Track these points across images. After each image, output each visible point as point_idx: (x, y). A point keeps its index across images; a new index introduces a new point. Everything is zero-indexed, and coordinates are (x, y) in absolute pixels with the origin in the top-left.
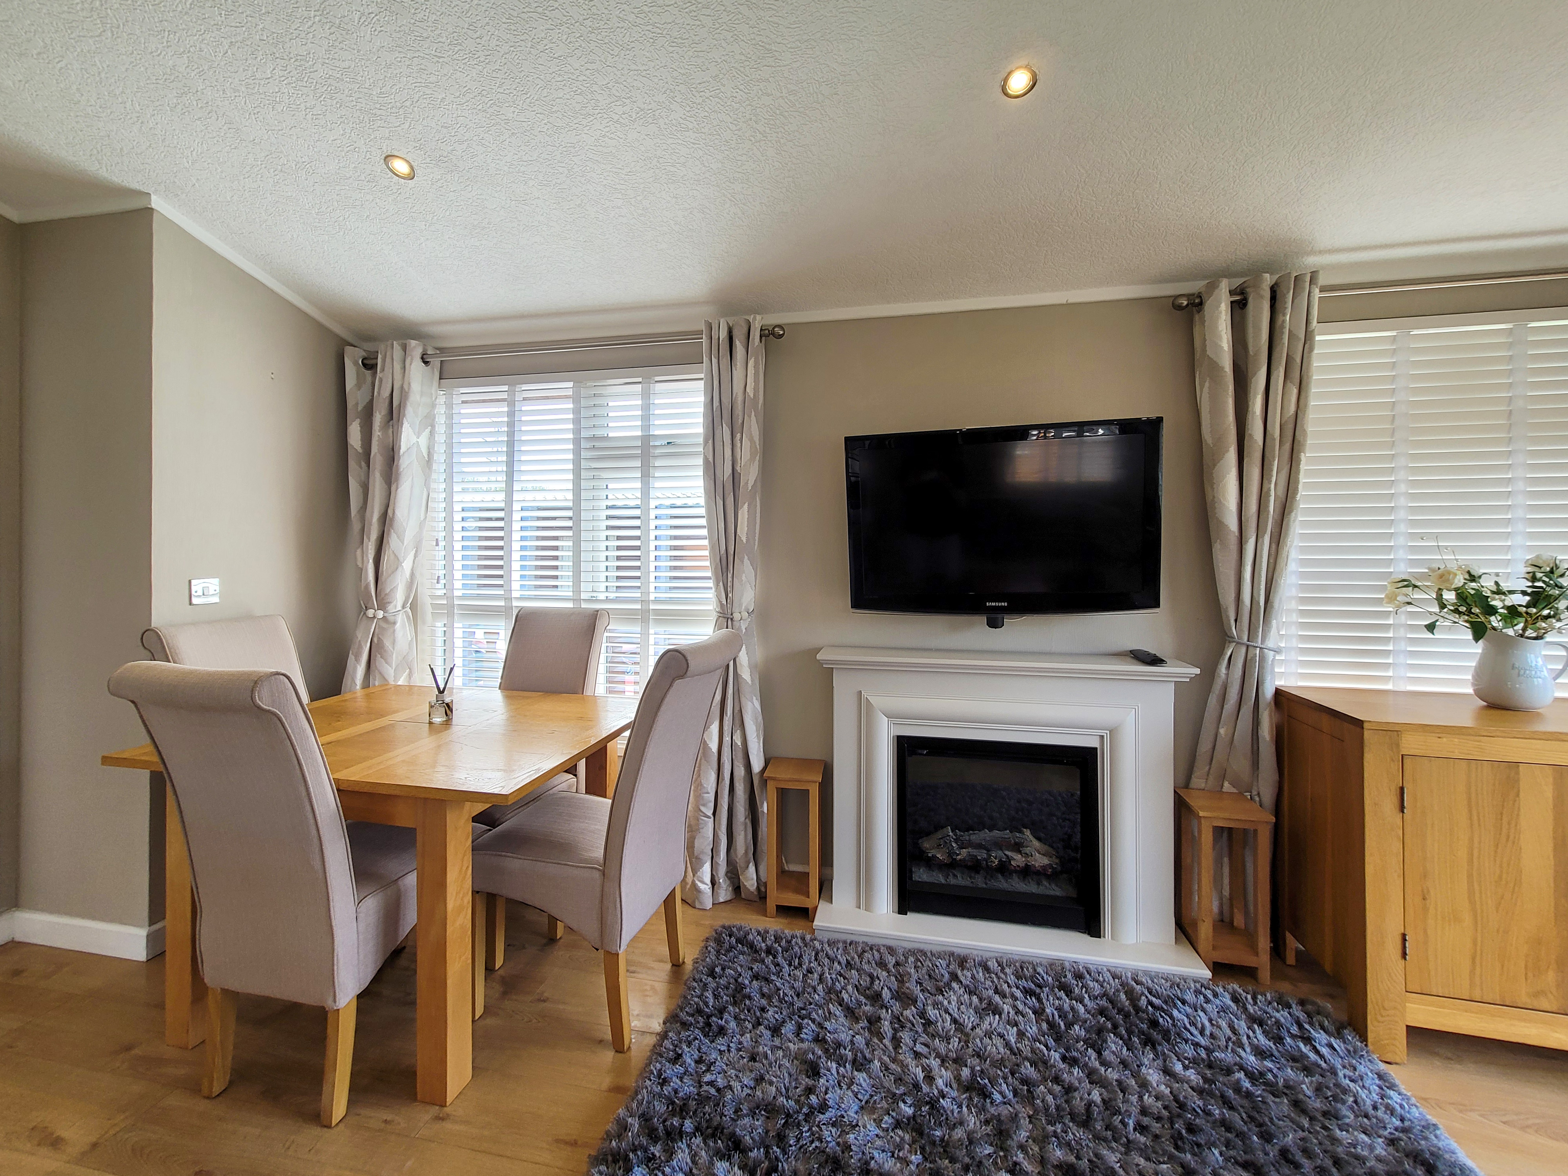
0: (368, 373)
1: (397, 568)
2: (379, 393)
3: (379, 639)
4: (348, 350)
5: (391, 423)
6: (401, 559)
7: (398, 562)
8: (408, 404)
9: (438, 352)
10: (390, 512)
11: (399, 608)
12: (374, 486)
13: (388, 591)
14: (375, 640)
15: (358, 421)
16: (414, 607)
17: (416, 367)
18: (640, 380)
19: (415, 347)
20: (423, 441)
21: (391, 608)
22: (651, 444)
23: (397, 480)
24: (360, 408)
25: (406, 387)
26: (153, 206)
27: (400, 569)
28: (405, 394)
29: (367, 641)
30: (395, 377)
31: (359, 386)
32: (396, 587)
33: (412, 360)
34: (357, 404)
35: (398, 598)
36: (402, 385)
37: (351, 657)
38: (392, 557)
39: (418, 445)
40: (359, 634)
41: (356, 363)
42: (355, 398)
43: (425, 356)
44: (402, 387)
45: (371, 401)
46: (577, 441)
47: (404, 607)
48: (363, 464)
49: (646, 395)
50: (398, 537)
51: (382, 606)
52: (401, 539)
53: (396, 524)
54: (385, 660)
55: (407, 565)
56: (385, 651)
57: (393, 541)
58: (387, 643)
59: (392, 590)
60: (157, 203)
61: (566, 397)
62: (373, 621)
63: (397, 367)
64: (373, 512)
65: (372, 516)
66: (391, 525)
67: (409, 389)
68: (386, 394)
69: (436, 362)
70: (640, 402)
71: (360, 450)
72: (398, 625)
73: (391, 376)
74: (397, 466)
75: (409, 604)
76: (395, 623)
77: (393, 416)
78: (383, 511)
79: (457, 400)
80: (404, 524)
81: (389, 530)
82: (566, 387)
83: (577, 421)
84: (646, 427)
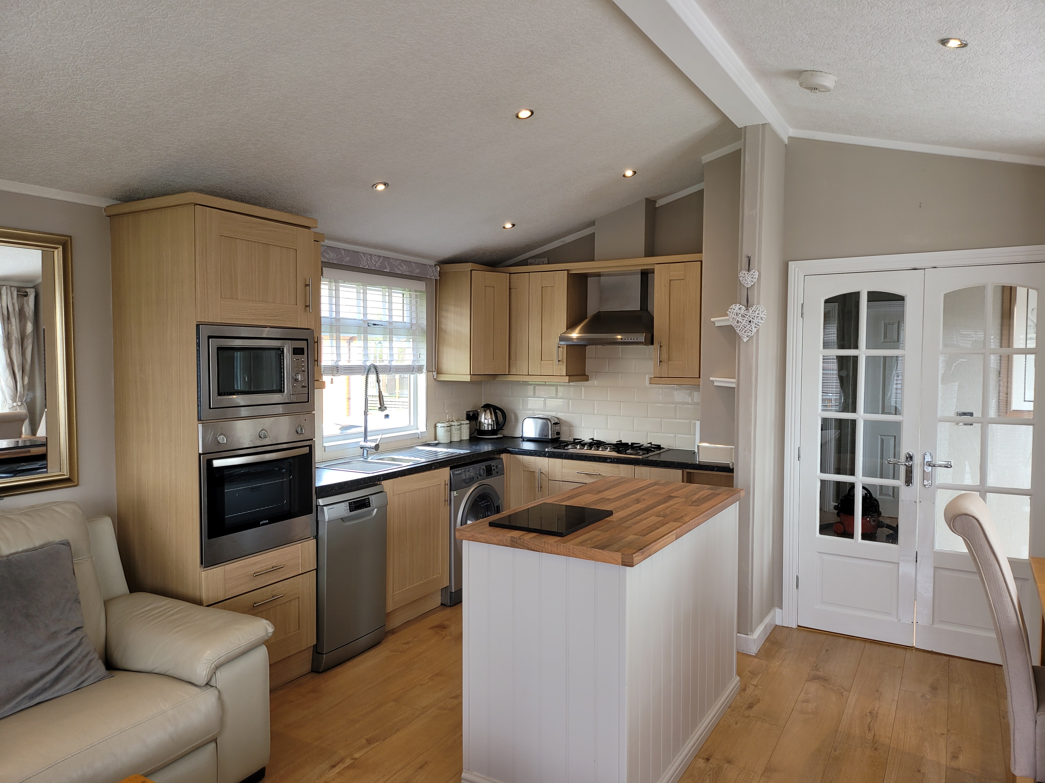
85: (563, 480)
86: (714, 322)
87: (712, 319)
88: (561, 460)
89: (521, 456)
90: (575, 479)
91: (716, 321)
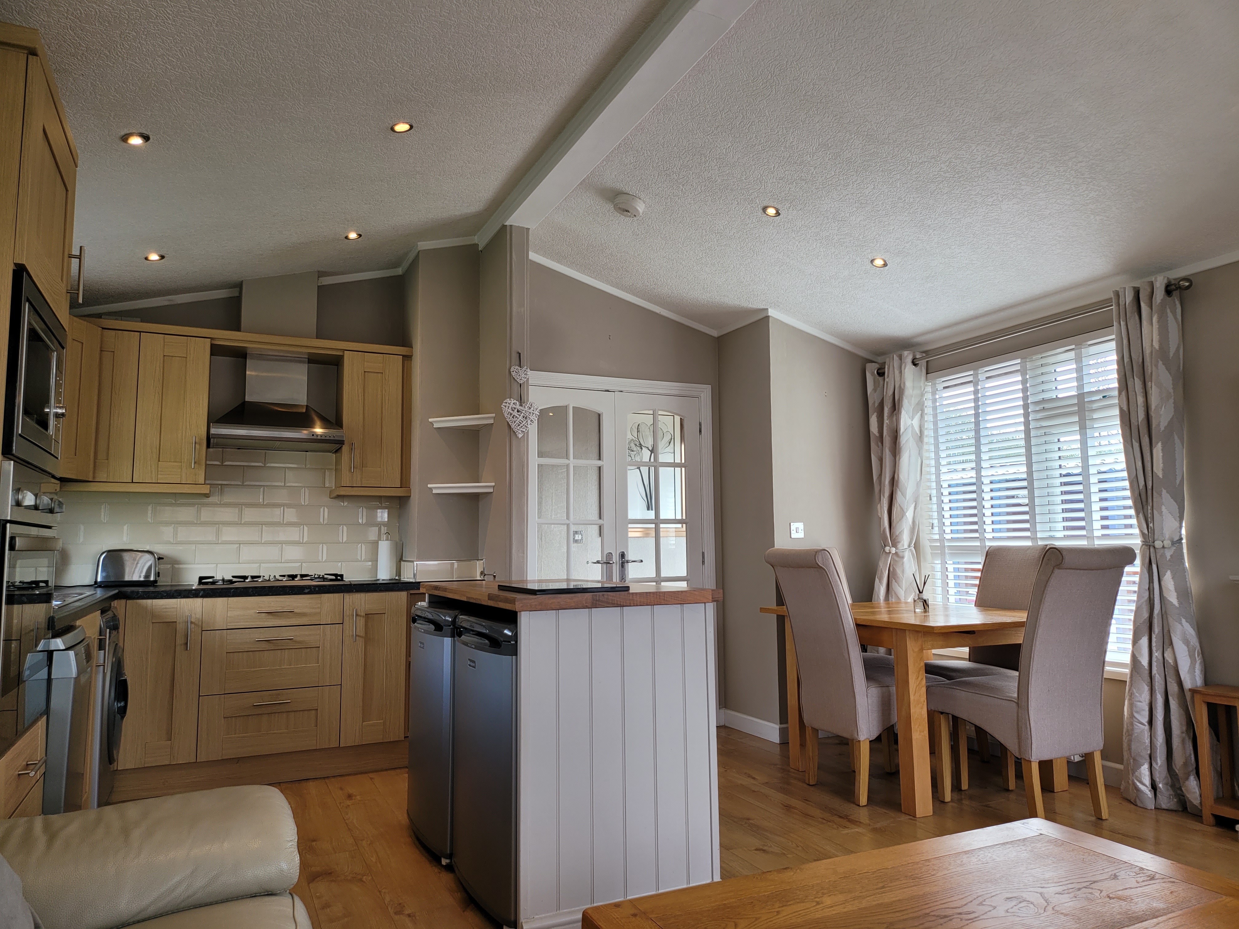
0: (881, 379)
1: (903, 517)
2: (886, 392)
3: (893, 568)
4: (869, 366)
5: (895, 413)
6: (905, 510)
7: (903, 513)
8: (904, 398)
9: (924, 355)
10: (896, 476)
11: (906, 546)
12: (885, 458)
13: (898, 533)
14: (891, 569)
15: (875, 414)
16: (917, 546)
17: (909, 370)
18: (1073, 347)
19: (907, 356)
20: (916, 422)
21: (900, 546)
22: (1086, 400)
23: (899, 453)
24: (876, 405)
25: (902, 386)
26: (770, 314)
27: (904, 518)
28: (902, 391)
29: (886, 569)
30: (896, 379)
31: (875, 390)
32: (902, 531)
33: (905, 365)
34: (875, 402)
35: (905, 539)
36: (900, 384)
37: (877, 580)
38: (899, 508)
39: (913, 426)
40: (881, 564)
41: (873, 374)
42: (873, 399)
43: (915, 360)
44: (900, 386)
45: (883, 398)
46: (1026, 407)
47: (909, 546)
48: (880, 444)
49: (1078, 359)
50: (902, 494)
51: (894, 545)
52: (904, 495)
53: (900, 485)
54: (898, 584)
55: (909, 514)
56: (898, 577)
57: (899, 497)
58: (899, 571)
59: (900, 533)
60: (772, 313)
61: (1017, 371)
62: (889, 556)
63: (897, 372)
64: (885, 477)
65: (885, 480)
66: (897, 486)
67: (904, 386)
68: (890, 392)
69: (923, 363)
70: (1074, 366)
71: (877, 434)
72: (905, 559)
73: (893, 379)
74: (899, 443)
75: (913, 544)
76: (903, 557)
77: (896, 408)
78: (892, 476)
79: (940, 387)
80: (906, 484)
81: (896, 489)
82: (1015, 363)
83: (1025, 390)
84: (1080, 387)
85: (229, 627)
86: (432, 423)
87: (430, 420)
88: (225, 599)
89: (149, 602)
90: (251, 623)
91: (435, 422)
